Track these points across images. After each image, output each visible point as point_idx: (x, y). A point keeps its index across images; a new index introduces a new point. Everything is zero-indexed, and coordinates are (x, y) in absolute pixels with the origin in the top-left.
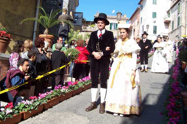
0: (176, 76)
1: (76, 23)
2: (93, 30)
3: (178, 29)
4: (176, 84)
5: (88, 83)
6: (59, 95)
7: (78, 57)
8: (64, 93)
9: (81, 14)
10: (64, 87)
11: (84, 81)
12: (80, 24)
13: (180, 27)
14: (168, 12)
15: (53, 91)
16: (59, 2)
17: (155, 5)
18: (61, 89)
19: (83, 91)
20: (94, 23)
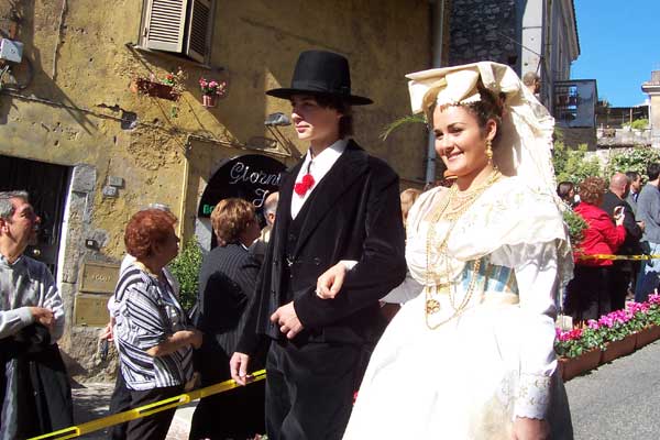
1: (574, 118)
2: (641, 138)
5: (621, 336)
7: (582, 239)
9: (591, 85)
11: (607, 326)
12: (590, 121)
19: (601, 363)
20: (642, 112)
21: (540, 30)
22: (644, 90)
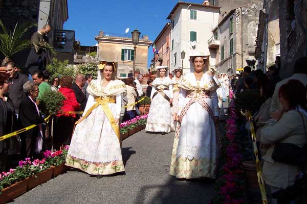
0: (232, 134)
1: (64, 48)
2: (94, 60)
3: (230, 58)
4: (233, 149)
6: (27, 177)
7: (63, 105)
8: (35, 172)
9: (71, 34)
10: (37, 160)
12: (71, 50)
13: (235, 55)
14: (215, 32)
15: (15, 170)
16: (33, 12)
17: (193, 21)
18: (30, 165)
20: (94, 49)
21: (50, 3)
22: (96, 39)
